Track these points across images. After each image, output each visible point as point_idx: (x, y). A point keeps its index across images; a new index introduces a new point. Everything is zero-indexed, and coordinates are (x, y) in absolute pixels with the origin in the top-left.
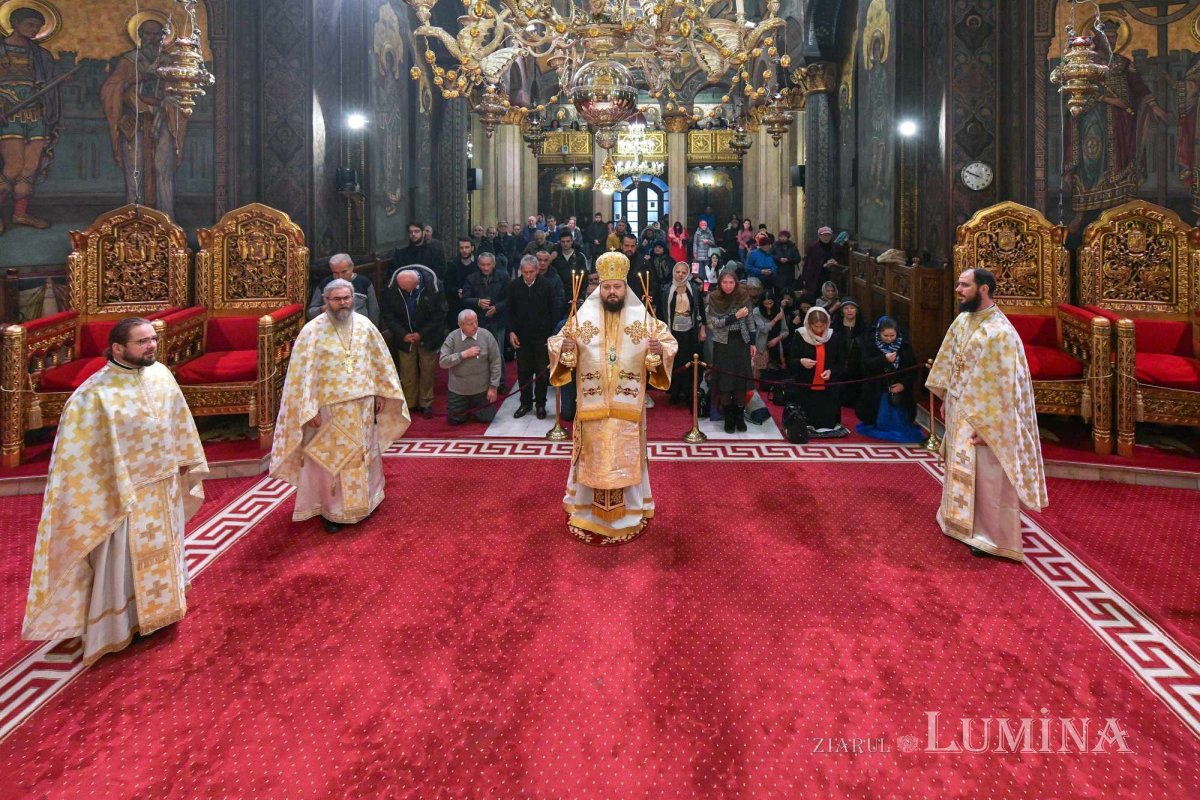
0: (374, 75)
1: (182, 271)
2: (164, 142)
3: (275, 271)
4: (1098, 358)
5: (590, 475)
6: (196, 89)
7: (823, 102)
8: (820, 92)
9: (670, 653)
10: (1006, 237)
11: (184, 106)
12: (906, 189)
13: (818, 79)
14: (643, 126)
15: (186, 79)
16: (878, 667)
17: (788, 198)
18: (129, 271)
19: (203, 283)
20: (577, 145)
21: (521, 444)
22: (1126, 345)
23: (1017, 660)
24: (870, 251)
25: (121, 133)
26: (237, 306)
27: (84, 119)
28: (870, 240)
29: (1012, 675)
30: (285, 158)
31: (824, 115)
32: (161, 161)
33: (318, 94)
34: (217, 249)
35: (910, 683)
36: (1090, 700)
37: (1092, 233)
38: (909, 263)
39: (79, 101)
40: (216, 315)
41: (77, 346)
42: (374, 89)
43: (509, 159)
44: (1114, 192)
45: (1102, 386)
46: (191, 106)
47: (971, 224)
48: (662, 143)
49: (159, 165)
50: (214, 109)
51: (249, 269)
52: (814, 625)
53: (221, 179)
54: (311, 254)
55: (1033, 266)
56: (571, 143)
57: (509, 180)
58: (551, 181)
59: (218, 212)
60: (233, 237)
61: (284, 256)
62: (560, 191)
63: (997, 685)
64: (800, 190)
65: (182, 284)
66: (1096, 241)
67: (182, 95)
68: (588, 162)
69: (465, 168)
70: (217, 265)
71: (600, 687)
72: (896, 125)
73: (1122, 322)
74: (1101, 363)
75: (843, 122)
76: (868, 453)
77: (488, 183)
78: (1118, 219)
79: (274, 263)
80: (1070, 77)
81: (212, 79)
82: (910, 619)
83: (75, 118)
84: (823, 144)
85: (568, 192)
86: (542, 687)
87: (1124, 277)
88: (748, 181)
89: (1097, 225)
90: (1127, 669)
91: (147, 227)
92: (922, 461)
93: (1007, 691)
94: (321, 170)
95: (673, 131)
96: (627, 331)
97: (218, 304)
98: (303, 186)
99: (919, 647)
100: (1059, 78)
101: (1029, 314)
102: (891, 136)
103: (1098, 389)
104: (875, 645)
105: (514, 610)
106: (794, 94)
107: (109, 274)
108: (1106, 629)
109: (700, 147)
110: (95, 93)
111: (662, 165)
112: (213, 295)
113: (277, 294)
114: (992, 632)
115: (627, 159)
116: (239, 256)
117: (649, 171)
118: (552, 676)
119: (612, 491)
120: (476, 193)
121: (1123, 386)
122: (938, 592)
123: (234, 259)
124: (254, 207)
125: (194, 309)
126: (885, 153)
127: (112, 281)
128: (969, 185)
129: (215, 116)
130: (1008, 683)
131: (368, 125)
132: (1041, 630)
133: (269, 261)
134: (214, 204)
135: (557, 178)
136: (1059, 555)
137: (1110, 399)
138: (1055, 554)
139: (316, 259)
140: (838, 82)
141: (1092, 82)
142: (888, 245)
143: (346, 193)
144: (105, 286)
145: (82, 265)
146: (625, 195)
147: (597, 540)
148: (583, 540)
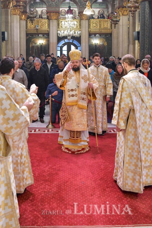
5: (69, 126)
7: (147, 5)
8: (146, 1)
14: (72, 15)
17: (131, 46)
20: (42, 25)
31: (147, 10)
43: (15, 30)
48: (78, 24)
56: (40, 24)
57: (15, 39)
58: (30, 42)
62: (34, 46)
64: (137, 42)
68: (47, 32)
69: (1, 31)
85: (37, 46)
88: (114, 41)
95: (83, 19)
96: (82, 78)
109: (95, 27)
119: (77, 132)
120: (5, 42)
135: (32, 40)
146: (61, 48)
147: (73, 153)
148: (68, 153)
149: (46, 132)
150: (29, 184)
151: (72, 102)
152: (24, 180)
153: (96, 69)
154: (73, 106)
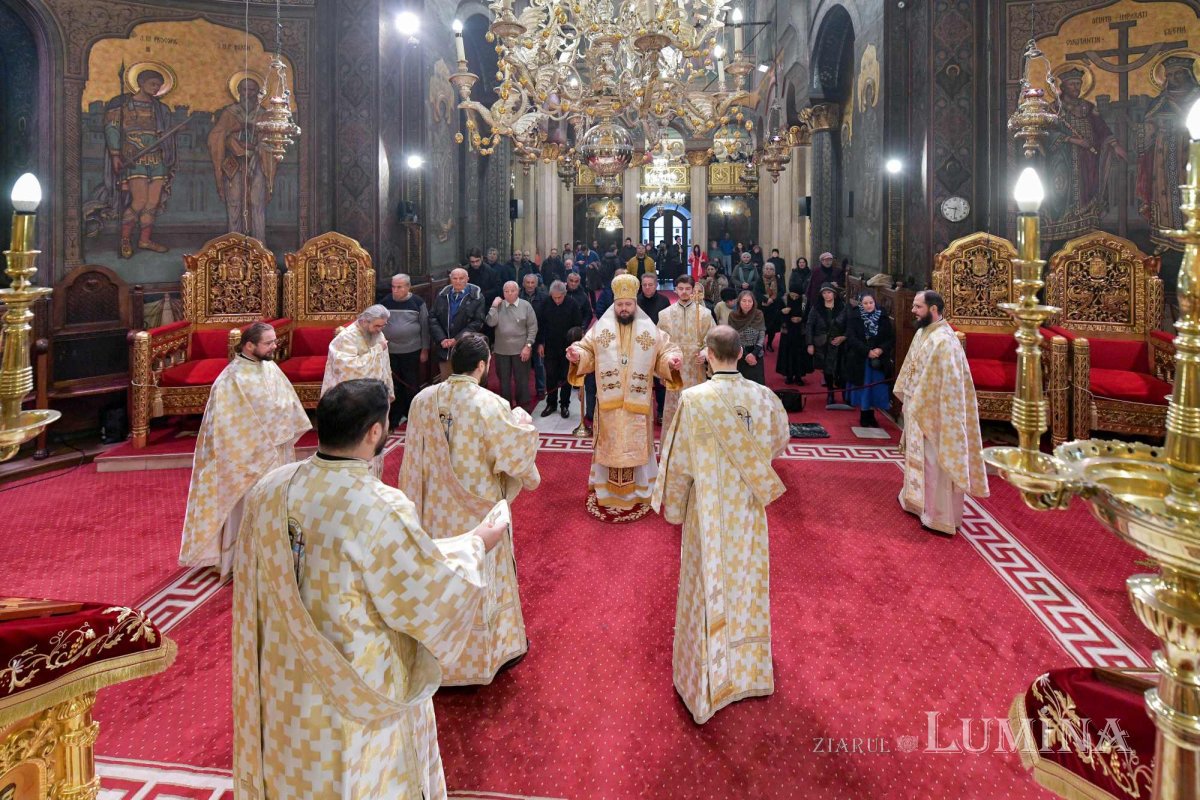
0: (430, 121)
1: (273, 288)
2: (258, 180)
3: (348, 289)
4: (1056, 373)
5: (606, 456)
6: (286, 139)
7: (827, 139)
8: (824, 130)
9: (663, 607)
10: (980, 265)
11: (277, 154)
12: (893, 220)
13: (822, 118)
14: (667, 160)
15: (279, 132)
16: (834, 624)
17: (796, 226)
18: (230, 288)
19: (289, 298)
21: (551, 439)
22: (1081, 360)
23: (954, 623)
24: (863, 275)
25: (224, 172)
26: (317, 318)
27: (195, 161)
28: (863, 266)
29: (948, 633)
30: (355, 193)
31: (827, 151)
32: (256, 196)
33: (384, 139)
34: (300, 270)
35: (857, 636)
36: (1011, 655)
37: (1057, 261)
38: (894, 287)
39: (190, 147)
40: (300, 326)
41: (189, 350)
42: (430, 133)
43: (547, 190)
44: (1078, 223)
45: (1059, 398)
46: (283, 154)
47: (948, 252)
48: (684, 175)
49: (254, 200)
50: (299, 153)
51: (327, 287)
52: (784, 590)
53: (303, 212)
54: (377, 276)
55: (1004, 290)
57: (548, 209)
58: (583, 212)
59: (301, 240)
60: (313, 260)
61: (354, 277)
62: (594, 218)
63: (933, 640)
64: (807, 219)
65: (273, 298)
66: (1060, 268)
67: (276, 144)
68: (618, 192)
69: (508, 199)
70: (300, 284)
71: (604, 629)
72: (884, 163)
73: (1077, 340)
74: (1059, 377)
75: (844, 157)
76: (852, 454)
77: (528, 212)
78: (1081, 248)
79: (347, 283)
80: (1023, 125)
81: (299, 132)
82: (867, 589)
83: (187, 161)
84: (827, 179)
86: (557, 628)
87: (1086, 299)
88: (764, 210)
89: (1062, 253)
90: (1048, 633)
91: (245, 251)
92: (898, 461)
93: (941, 646)
94: (386, 203)
95: (695, 165)
96: (638, 340)
97: (302, 316)
98: (370, 217)
99: (871, 609)
100: (1014, 125)
101: (999, 332)
102: (880, 172)
103: (1056, 400)
104: (834, 606)
105: (539, 569)
106: (803, 132)
107: (214, 291)
108: (1035, 602)
109: (720, 179)
110: (203, 139)
111: (684, 195)
112: (297, 308)
113: (349, 308)
114: (937, 601)
115: (653, 190)
116: (318, 277)
117: (672, 201)
118: (566, 620)
119: (624, 470)
120: (518, 222)
121: (1078, 397)
122: (894, 568)
123: (314, 279)
124: (331, 235)
125: (282, 320)
126: (876, 187)
127: (216, 296)
128: (948, 217)
129: (299, 158)
130: (943, 639)
131: (424, 165)
132: (979, 600)
133: (343, 281)
134: (297, 233)
136: (1006, 541)
137: (1066, 409)
138: (1004, 540)
139: (381, 279)
140: (841, 121)
141: (1044, 129)
142: (877, 270)
143: (406, 222)
144: (211, 300)
145: (193, 282)
146: (652, 222)
147: (610, 518)
148: (598, 518)
149: (568, 449)
150: (512, 654)
151: (612, 402)
152: (499, 643)
153: (681, 311)
154: (613, 409)
